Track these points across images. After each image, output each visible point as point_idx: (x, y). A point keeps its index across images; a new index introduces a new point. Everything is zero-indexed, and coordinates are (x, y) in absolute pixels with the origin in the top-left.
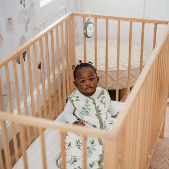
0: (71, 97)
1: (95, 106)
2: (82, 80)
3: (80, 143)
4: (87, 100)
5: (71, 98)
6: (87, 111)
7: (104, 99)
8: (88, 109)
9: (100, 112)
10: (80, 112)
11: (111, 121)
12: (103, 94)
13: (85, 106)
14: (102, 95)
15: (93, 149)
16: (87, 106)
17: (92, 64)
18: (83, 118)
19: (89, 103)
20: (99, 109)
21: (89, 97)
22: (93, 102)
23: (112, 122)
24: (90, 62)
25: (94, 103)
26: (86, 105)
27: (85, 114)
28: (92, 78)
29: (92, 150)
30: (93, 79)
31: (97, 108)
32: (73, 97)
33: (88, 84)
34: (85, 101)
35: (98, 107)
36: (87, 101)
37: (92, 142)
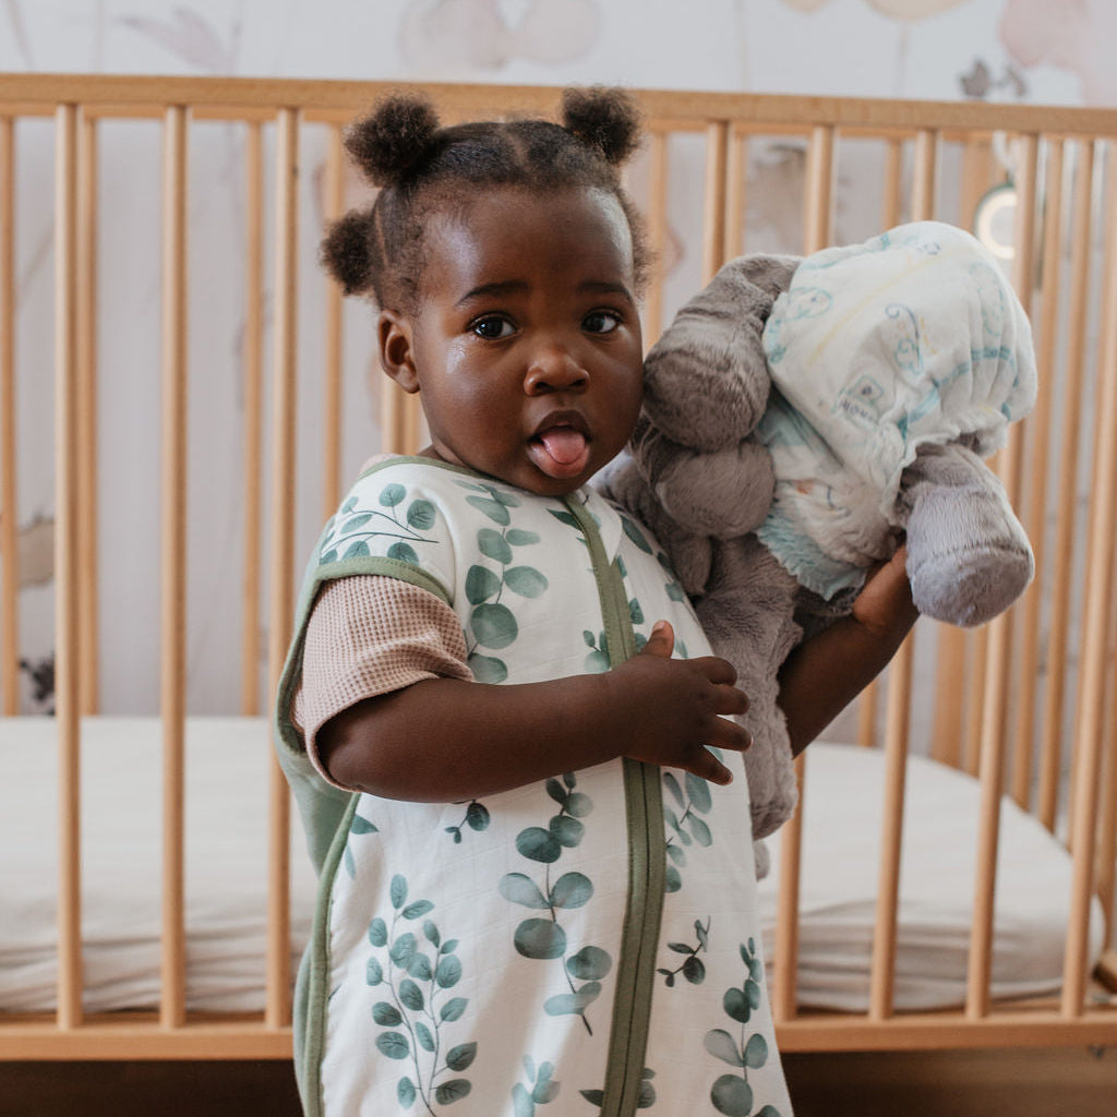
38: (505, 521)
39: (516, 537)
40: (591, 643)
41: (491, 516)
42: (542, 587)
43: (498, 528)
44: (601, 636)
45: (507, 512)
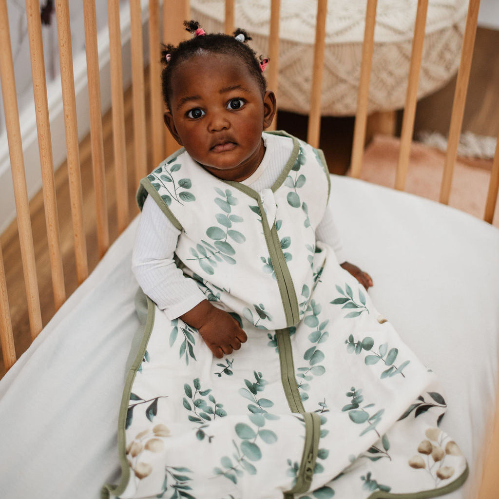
0: (156, 182)
1: (264, 221)
2: (193, 104)
3: (202, 389)
4: (228, 194)
5: (158, 186)
6: (226, 244)
7: (301, 186)
8: (232, 233)
9: (284, 251)
10: (199, 246)
11: (341, 291)
12: (296, 168)
13: (220, 221)
14: (292, 173)
15: (262, 433)
16: (226, 221)
17: (247, 38)
18: (212, 273)
19: (235, 210)
20: (281, 235)
21: (234, 183)
22: (255, 204)
23: (346, 296)
24: (239, 32)
25: (258, 210)
26: (221, 215)
27: (217, 254)
28: (237, 99)
29: (259, 437)
30: (242, 103)
31: (271, 233)
32: (167, 184)
33: (219, 123)
34: (218, 200)
35: (276, 226)
36: (228, 203)
37: (253, 381)
38: (229, 211)
39: (234, 218)
40: (265, 261)
41: (222, 208)
42: (243, 240)
43: (226, 214)
44: (268, 259)
45: (230, 207)
